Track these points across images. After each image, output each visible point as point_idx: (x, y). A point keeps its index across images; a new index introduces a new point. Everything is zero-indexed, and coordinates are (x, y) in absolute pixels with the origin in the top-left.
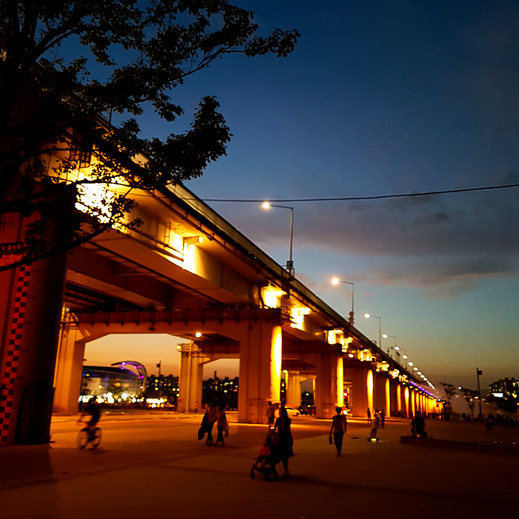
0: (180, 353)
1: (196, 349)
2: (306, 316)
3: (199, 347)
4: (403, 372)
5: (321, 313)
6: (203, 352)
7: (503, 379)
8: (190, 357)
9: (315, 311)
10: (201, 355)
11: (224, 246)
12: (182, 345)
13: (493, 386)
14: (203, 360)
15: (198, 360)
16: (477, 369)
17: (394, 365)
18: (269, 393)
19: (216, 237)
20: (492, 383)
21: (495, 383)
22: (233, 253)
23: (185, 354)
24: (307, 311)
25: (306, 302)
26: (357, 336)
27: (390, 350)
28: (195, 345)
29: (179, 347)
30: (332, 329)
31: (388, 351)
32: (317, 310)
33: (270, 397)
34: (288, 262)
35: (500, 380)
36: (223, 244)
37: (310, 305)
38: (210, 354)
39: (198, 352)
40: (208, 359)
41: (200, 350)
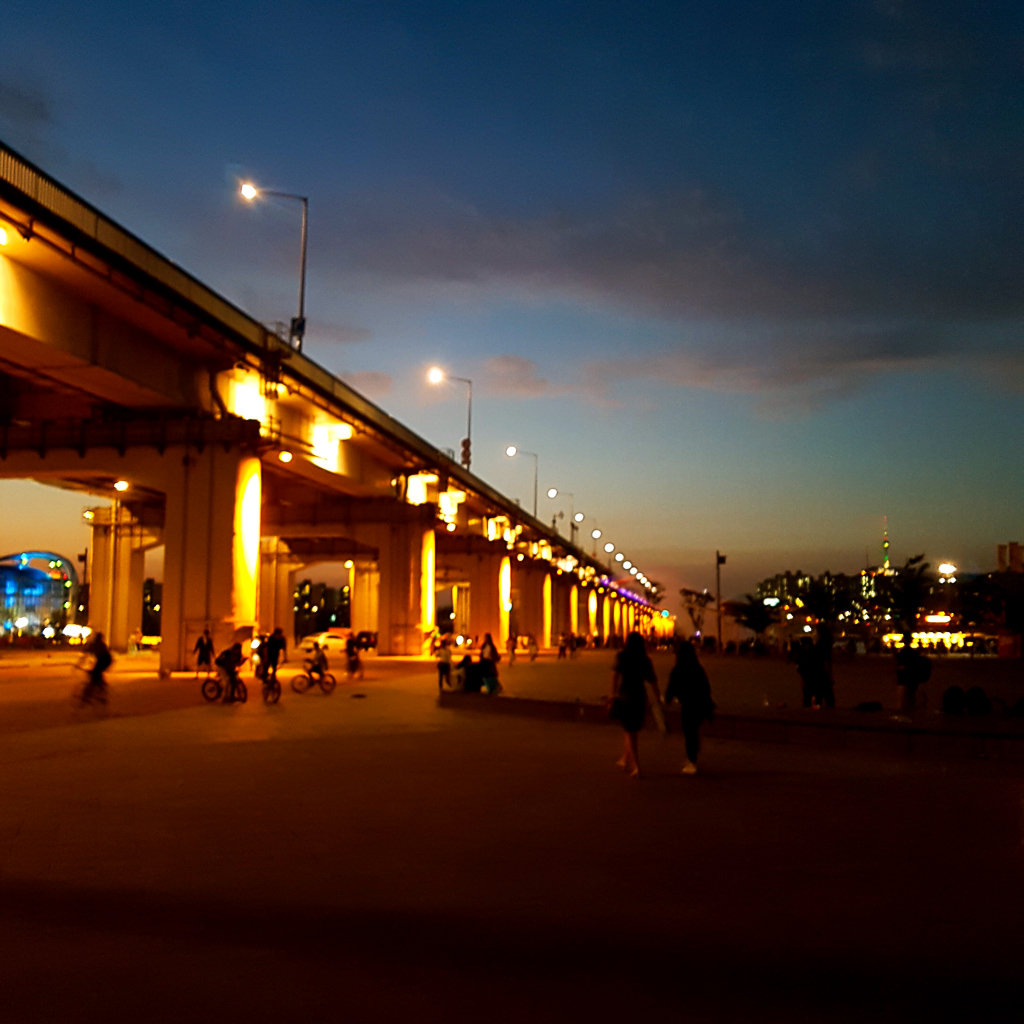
0: (92, 529)
1: (126, 517)
2: (345, 442)
3: (133, 514)
4: (584, 561)
5: (380, 436)
6: (143, 523)
7: (782, 572)
8: (112, 536)
9: (364, 432)
10: (137, 531)
11: (72, 257)
12: (95, 510)
13: (763, 587)
14: (141, 541)
15: (131, 543)
16: (718, 553)
17: (564, 548)
18: (229, 605)
19: (37, 229)
20: (762, 580)
21: (767, 581)
22: (107, 278)
23: (101, 529)
24: (346, 431)
25: (336, 411)
26: (473, 488)
27: (558, 520)
28: (124, 509)
29: (89, 515)
30: (415, 471)
31: (554, 522)
32: (368, 430)
33: (232, 614)
34: (294, 321)
35: (777, 576)
36: (69, 251)
37: (349, 419)
38: (158, 530)
39: (131, 526)
40: (152, 540)
41: (135, 520)
